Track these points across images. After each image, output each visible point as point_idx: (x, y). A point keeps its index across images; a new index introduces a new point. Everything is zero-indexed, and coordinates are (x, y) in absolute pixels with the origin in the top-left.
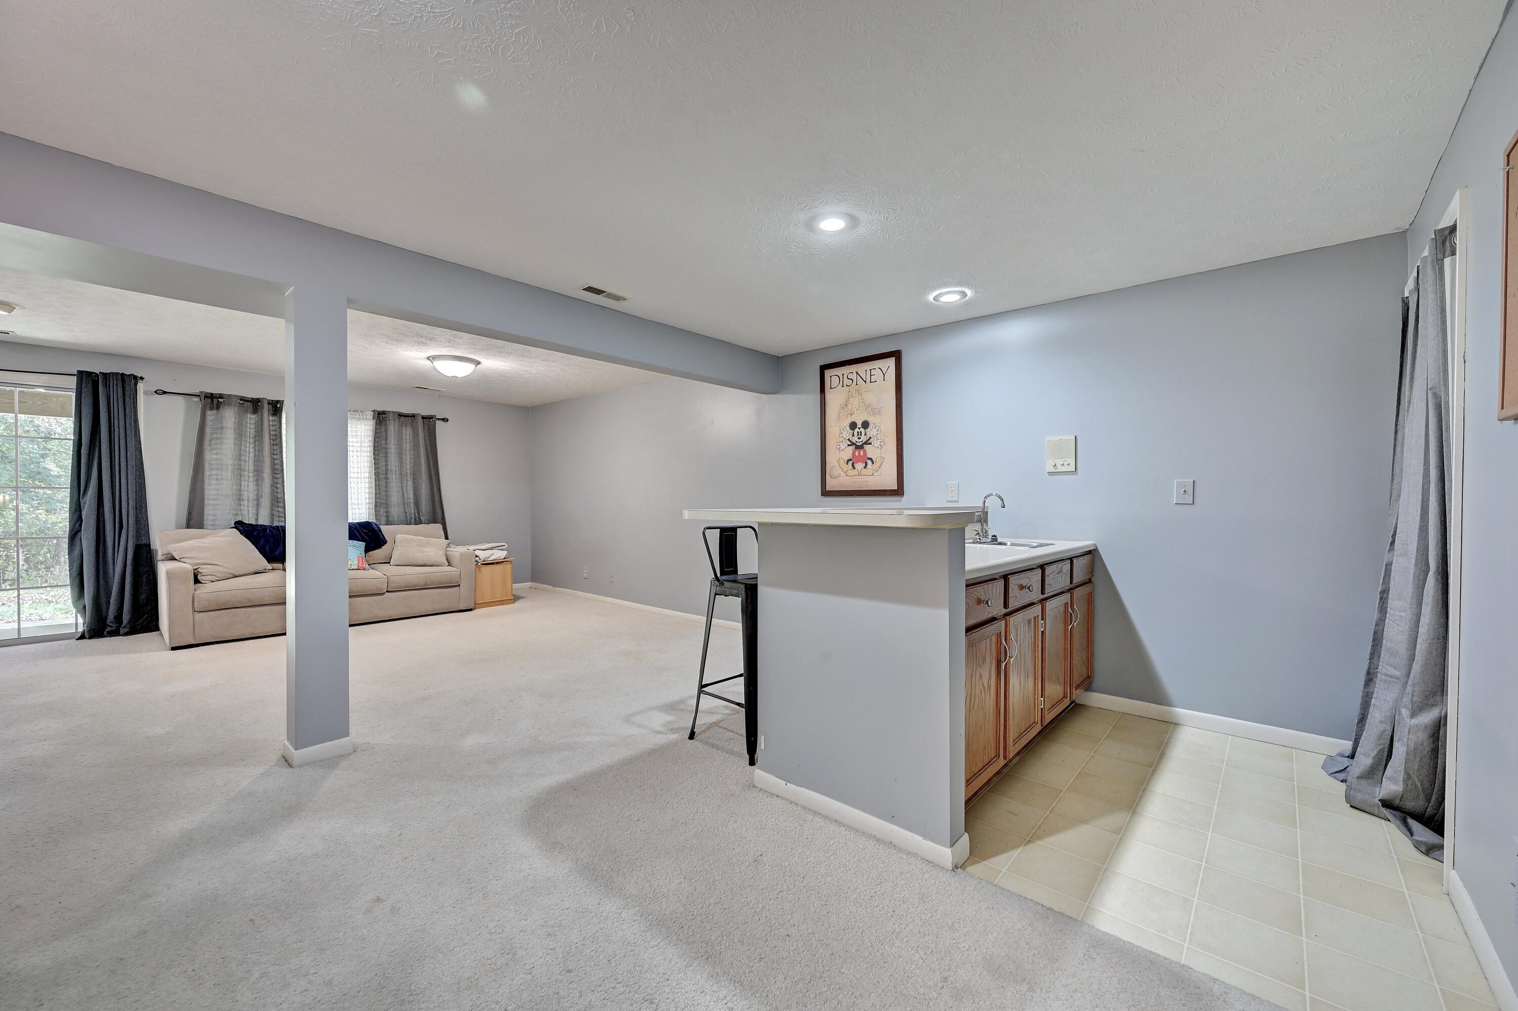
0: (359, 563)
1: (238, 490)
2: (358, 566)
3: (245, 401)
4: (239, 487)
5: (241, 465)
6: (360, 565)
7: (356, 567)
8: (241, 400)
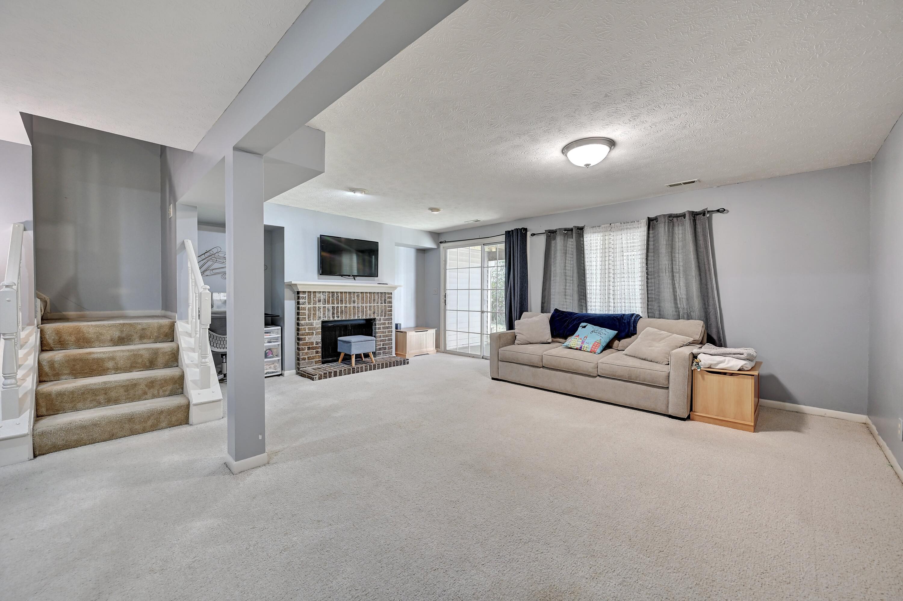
0: (592, 347)
1: (564, 289)
2: (591, 349)
3: (568, 230)
4: (564, 287)
5: (566, 273)
6: (593, 349)
7: (589, 350)
8: (565, 230)
